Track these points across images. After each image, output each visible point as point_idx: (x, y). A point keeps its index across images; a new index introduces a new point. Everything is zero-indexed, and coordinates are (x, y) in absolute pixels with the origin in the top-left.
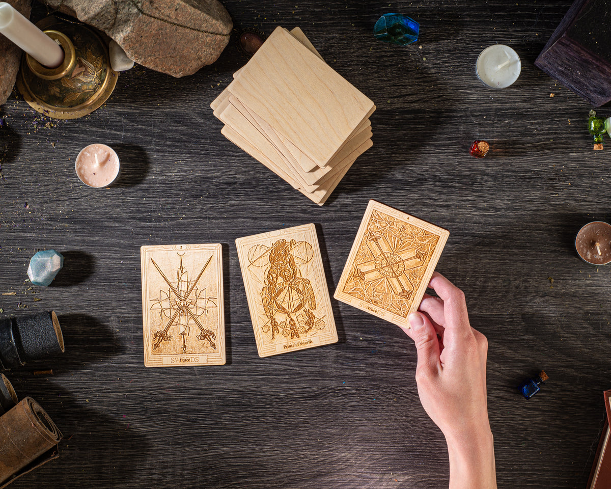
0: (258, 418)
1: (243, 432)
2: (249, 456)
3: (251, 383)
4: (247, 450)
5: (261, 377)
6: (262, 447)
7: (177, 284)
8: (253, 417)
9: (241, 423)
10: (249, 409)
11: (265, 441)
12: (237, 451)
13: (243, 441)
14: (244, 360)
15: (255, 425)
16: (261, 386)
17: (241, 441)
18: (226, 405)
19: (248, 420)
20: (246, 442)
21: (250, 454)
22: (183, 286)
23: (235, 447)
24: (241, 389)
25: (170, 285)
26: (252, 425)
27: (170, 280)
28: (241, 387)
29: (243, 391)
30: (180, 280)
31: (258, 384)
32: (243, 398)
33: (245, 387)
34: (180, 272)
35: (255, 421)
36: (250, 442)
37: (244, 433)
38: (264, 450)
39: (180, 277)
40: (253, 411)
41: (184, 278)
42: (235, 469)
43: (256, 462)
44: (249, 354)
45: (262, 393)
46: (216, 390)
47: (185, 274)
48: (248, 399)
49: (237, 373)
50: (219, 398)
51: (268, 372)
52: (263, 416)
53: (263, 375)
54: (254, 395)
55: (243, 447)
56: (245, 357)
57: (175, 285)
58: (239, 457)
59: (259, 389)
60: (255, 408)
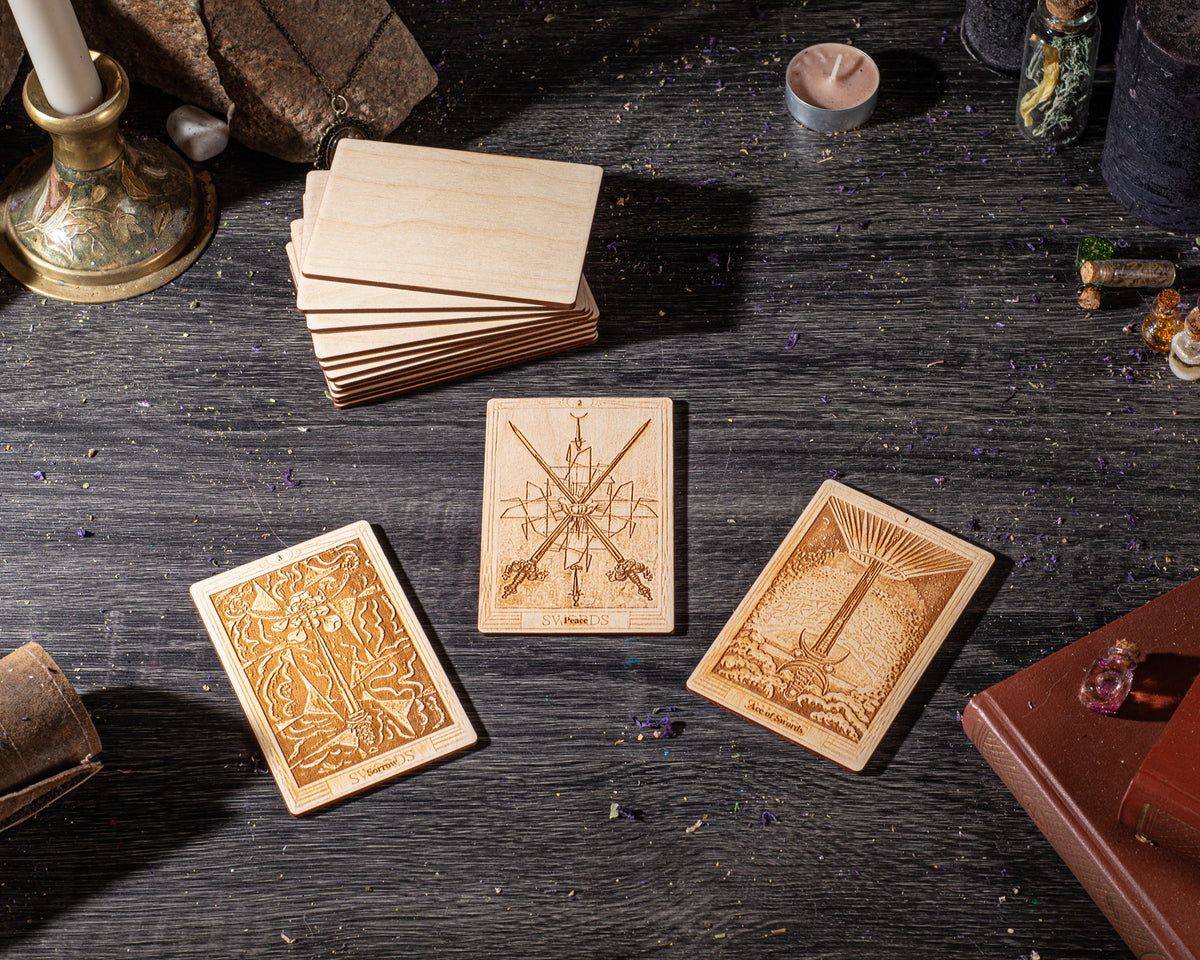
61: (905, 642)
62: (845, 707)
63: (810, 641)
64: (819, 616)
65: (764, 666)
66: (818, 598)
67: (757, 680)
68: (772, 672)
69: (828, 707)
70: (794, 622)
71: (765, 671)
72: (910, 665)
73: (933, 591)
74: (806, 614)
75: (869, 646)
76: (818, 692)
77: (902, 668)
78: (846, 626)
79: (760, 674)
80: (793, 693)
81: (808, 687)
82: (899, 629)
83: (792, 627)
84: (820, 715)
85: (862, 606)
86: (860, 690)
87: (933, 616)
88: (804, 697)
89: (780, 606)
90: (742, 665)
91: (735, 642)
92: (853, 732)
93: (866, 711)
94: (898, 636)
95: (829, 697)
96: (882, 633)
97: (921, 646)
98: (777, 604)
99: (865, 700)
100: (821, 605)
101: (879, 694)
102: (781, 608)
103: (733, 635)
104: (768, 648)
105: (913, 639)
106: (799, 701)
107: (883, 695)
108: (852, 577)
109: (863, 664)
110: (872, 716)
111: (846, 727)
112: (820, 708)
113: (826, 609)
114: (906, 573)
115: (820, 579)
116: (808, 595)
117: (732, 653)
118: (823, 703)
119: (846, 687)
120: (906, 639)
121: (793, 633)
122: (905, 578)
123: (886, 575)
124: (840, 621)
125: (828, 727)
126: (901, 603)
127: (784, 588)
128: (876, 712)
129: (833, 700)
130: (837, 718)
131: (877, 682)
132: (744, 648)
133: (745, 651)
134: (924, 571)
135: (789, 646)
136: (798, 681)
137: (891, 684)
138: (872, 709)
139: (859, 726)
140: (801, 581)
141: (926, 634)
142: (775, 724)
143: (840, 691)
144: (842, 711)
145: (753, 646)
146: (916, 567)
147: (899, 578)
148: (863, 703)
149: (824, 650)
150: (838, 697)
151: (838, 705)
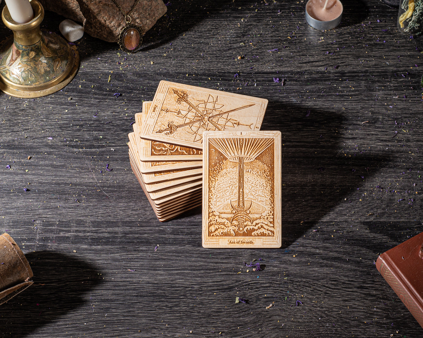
0: (171, 307)
1: (155, 320)
3: (166, 277)
5: (176, 272)
8: (166, 306)
9: (154, 312)
10: (163, 300)
15: (167, 313)
16: (176, 279)
19: (160, 309)
26: (165, 313)
29: (158, 284)
31: (173, 277)
32: (158, 289)
33: (160, 280)
35: (168, 310)
40: (167, 301)
45: (177, 285)
48: (163, 290)
51: (183, 268)
52: (176, 306)
53: (179, 270)
54: (169, 287)
59: (174, 282)
60: (169, 299)
62: (262, 224)
68: (229, 224)
69: (256, 228)
71: (227, 226)
76: (250, 223)
79: (226, 228)
80: (241, 229)
81: (246, 224)
88: (246, 228)
91: (210, 220)
92: (270, 233)
93: (270, 222)
95: (254, 224)
103: (207, 217)
104: (222, 216)
110: (273, 223)
111: (266, 232)
112: (253, 229)
118: (253, 227)
128: (274, 220)
129: (257, 224)
130: (261, 231)
132: (214, 221)
133: (215, 221)
136: (240, 223)
138: (271, 220)
139: (271, 229)
143: (257, 219)
144: (262, 227)
145: (217, 218)
148: (267, 219)
150: (257, 221)
151: (259, 225)
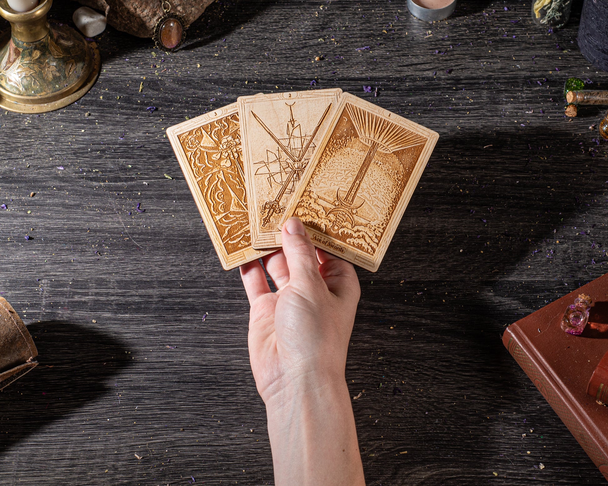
0: (224, 397)
1: (203, 415)
2: (211, 443)
3: (218, 356)
4: (208, 437)
5: (232, 349)
6: (228, 433)
7: (288, 141)
8: (218, 396)
9: (202, 403)
10: (213, 387)
11: (233, 425)
12: (193, 438)
13: (203, 426)
14: (210, 329)
15: (220, 405)
16: (231, 359)
17: (199, 425)
18: (183, 382)
19: (210, 400)
20: (206, 426)
21: (210, 441)
22: (297, 144)
23: (192, 432)
24: (204, 363)
25: (278, 143)
26: (217, 405)
27: (278, 136)
28: (204, 361)
29: (207, 366)
30: (291, 136)
31: (228, 357)
32: (207, 373)
33: (209, 360)
34: (290, 126)
35: (221, 401)
36: (212, 427)
37: (205, 415)
38: (230, 437)
39: (291, 132)
40: (219, 389)
41: (296, 133)
42: (189, 461)
43: (220, 451)
44: (218, 323)
45: (233, 367)
46: (171, 364)
47: (298, 129)
48: (213, 374)
49: (201, 344)
50: (175, 373)
51: (241, 344)
52: (232, 395)
53: (235, 346)
54: (222, 370)
55: (202, 433)
56: (212, 326)
57: (285, 143)
58: (196, 445)
59: (229, 363)
60: (222, 386)
61: (394, 192)
62: (365, 234)
63: (343, 195)
64: (346, 179)
65: (319, 213)
66: (345, 168)
67: (316, 221)
68: (324, 216)
69: (355, 235)
70: (333, 184)
71: (320, 216)
72: (398, 206)
73: (407, 158)
74: (339, 178)
75: (374, 195)
76: (350, 226)
77: (393, 207)
78: (361, 184)
79: (317, 218)
80: (336, 228)
81: (344, 224)
82: (390, 184)
83: (332, 188)
84: (352, 240)
85: (369, 171)
86: (372, 223)
87: (408, 175)
88: (342, 230)
89: (324, 175)
90: (307, 213)
91: (302, 199)
92: (370, 249)
93: (376, 235)
94: (390, 189)
95: (355, 229)
96: (381, 187)
97: (403, 193)
98: (323, 174)
99: (375, 229)
100: (347, 172)
101: (382, 225)
102: (325, 176)
103: (301, 195)
104: (320, 201)
105: (398, 189)
106: (340, 233)
107: (385, 225)
108: (362, 153)
109: (373, 207)
110: (379, 238)
111: (366, 246)
112: (351, 236)
113: (350, 175)
114: (392, 148)
115: (345, 156)
116: (339, 167)
117: (301, 206)
118: (353, 233)
119: (364, 222)
120: (395, 190)
121: (333, 191)
122: (391, 152)
123: (381, 151)
124: (358, 182)
125: (356, 247)
126: (390, 167)
127: (326, 163)
128: (382, 236)
129: (358, 231)
130: (361, 241)
131: (381, 217)
132: (307, 203)
133: (308, 204)
134: (401, 147)
135: (332, 200)
136: (338, 220)
137: (388, 218)
138: (379, 234)
139: (374, 245)
140: (335, 158)
141: (405, 186)
142: (328, 247)
143: (361, 225)
144: (363, 237)
145: (312, 201)
146: (397, 145)
147: (388, 152)
148: (374, 231)
149: (350, 200)
150: (360, 228)
151: (361, 234)
